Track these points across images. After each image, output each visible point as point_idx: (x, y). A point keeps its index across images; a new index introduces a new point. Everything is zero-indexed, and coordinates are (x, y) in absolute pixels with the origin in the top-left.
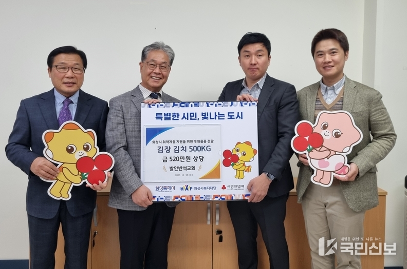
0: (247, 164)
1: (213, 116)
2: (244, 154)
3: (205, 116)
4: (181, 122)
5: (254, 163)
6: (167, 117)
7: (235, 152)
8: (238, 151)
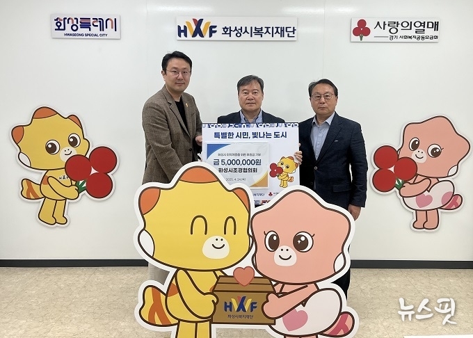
0: (290, 175)
1: (262, 135)
2: (287, 167)
3: (255, 135)
4: (235, 140)
5: (296, 174)
6: (224, 136)
7: (280, 165)
8: (282, 164)
